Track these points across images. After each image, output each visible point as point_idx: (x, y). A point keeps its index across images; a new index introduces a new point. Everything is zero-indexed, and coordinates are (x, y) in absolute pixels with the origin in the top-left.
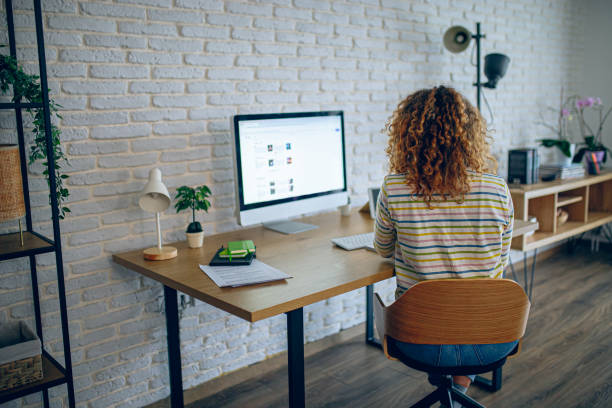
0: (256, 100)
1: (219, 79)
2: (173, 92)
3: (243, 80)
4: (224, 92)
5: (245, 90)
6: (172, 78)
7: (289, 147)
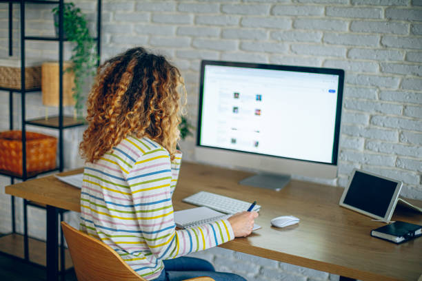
0: (291, 49)
1: (253, 27)
2: (209, 36)
3: (278, 29)
4: (256, 39)
5: (279, 39)
6: (209, 25)
7: (259, 98)
